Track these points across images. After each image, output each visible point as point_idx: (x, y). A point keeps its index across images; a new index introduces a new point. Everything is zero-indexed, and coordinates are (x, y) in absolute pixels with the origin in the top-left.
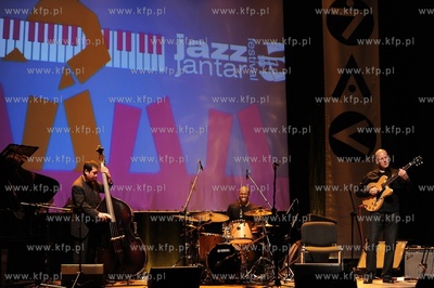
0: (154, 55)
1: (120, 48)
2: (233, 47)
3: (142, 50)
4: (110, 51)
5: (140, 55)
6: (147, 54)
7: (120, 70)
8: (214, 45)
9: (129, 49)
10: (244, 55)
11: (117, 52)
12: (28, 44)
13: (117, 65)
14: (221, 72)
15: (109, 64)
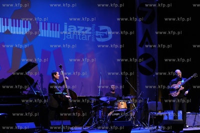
0: (56, 31)
1: (43, 29)
2: (86, 28)
3: (51, 30)
4: (40, 30)
5: (50, 31)
6: (53, 31)
7: (44, 37)
8: (79, 27)
9: (46, 29)
10: (90, 31)
11: (42, 31)
12: (12, 27)
13: (42, 35)
14: (81, 38)
15: (39, 35)
